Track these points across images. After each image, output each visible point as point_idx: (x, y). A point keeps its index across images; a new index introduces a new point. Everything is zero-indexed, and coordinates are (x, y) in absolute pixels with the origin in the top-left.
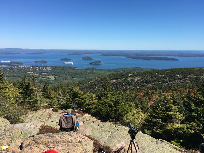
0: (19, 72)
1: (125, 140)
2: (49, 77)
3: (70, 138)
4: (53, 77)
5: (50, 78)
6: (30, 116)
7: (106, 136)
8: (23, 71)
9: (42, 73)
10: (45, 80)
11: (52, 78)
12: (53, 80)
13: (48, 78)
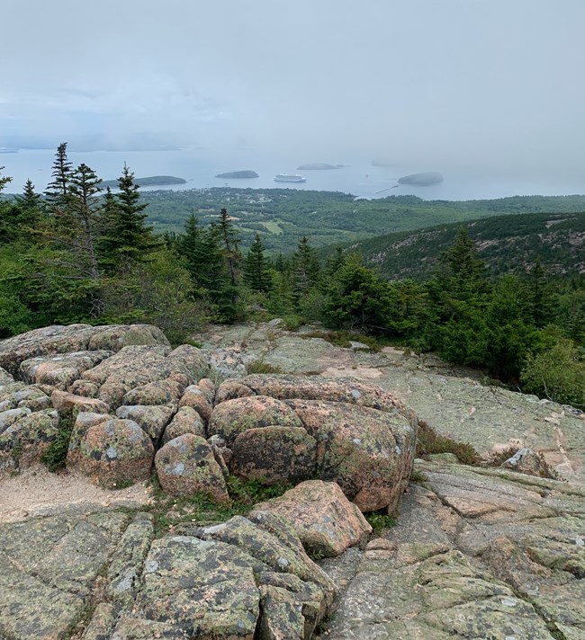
0: (173, 208)
1: (526, 433)
2: (264, 224)
3: (348, 392)
4: (276, 224)
5: (266, 230)
6: (216, 337)
7: (458, 417)
8: (185, 204)
9: (243, 212)
10: (249, 234)
11: (273, 227)
12: (275, 236)
13: (261, 228)
